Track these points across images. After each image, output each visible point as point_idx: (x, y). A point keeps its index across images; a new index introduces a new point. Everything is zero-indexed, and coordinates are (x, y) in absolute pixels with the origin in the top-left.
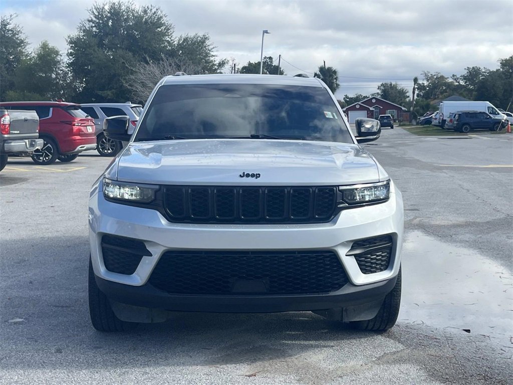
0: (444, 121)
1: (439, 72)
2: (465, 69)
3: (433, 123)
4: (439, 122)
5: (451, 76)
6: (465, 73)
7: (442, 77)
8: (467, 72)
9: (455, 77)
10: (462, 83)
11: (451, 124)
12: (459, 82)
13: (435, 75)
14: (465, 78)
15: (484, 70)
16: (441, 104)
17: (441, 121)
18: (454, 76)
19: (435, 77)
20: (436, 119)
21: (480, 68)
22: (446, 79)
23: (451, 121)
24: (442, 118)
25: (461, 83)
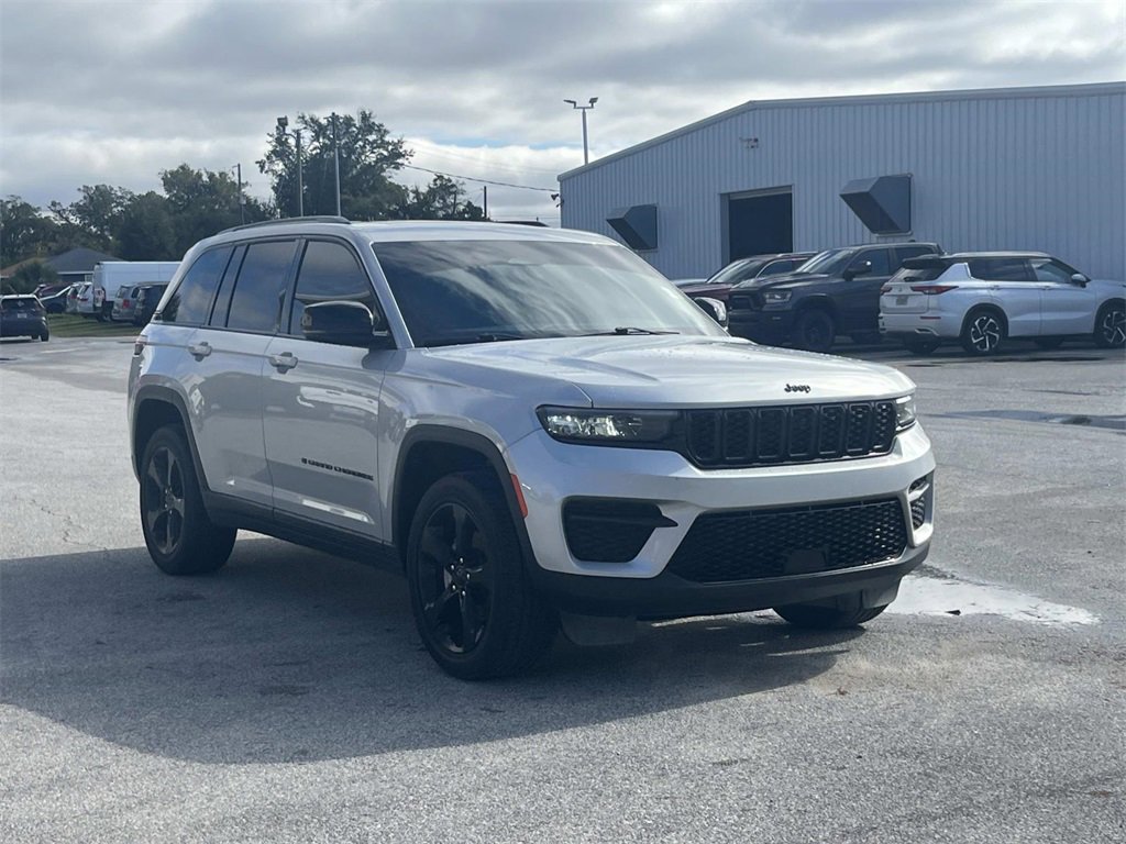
0: (108, 305)
1: (18, 195)
2: (79, 190)
3: (68, 310)
4: (95, 307)
5: (50, 204)
6: (79, 198)
7: (26, 206)
8: (85, 198)
9: (58, 208)
10: (75, 220)
11: (126, 310)
12: (67, 219)
13: (8, 202)
14: (79, 209)
15: (119, 194)
16: (96, 266)
17: (99, 305)
18: (54, 204)
19: (10, 206)
20: (84, 300)
21: (112, 189)
22: (36, 210)
23: (126, 303)
24: (102, 296)
25: (73, 222)
